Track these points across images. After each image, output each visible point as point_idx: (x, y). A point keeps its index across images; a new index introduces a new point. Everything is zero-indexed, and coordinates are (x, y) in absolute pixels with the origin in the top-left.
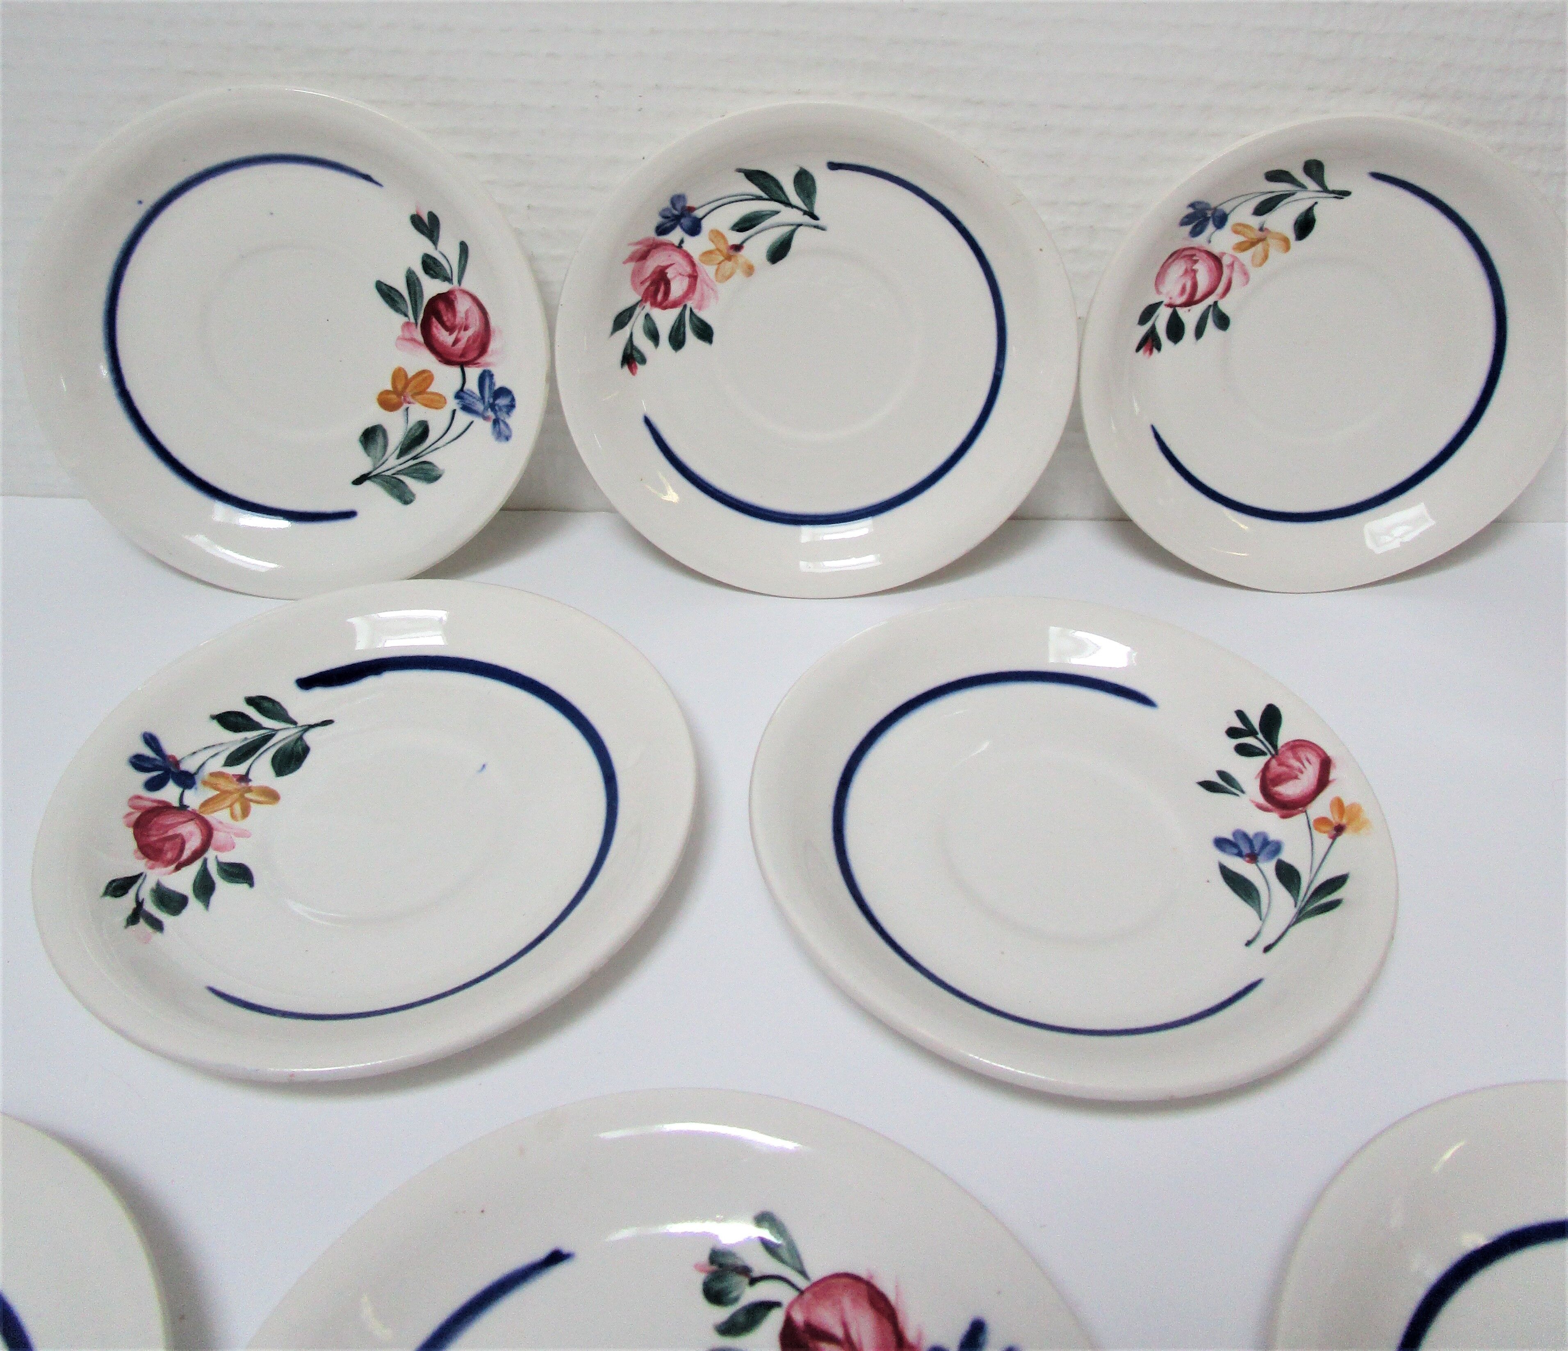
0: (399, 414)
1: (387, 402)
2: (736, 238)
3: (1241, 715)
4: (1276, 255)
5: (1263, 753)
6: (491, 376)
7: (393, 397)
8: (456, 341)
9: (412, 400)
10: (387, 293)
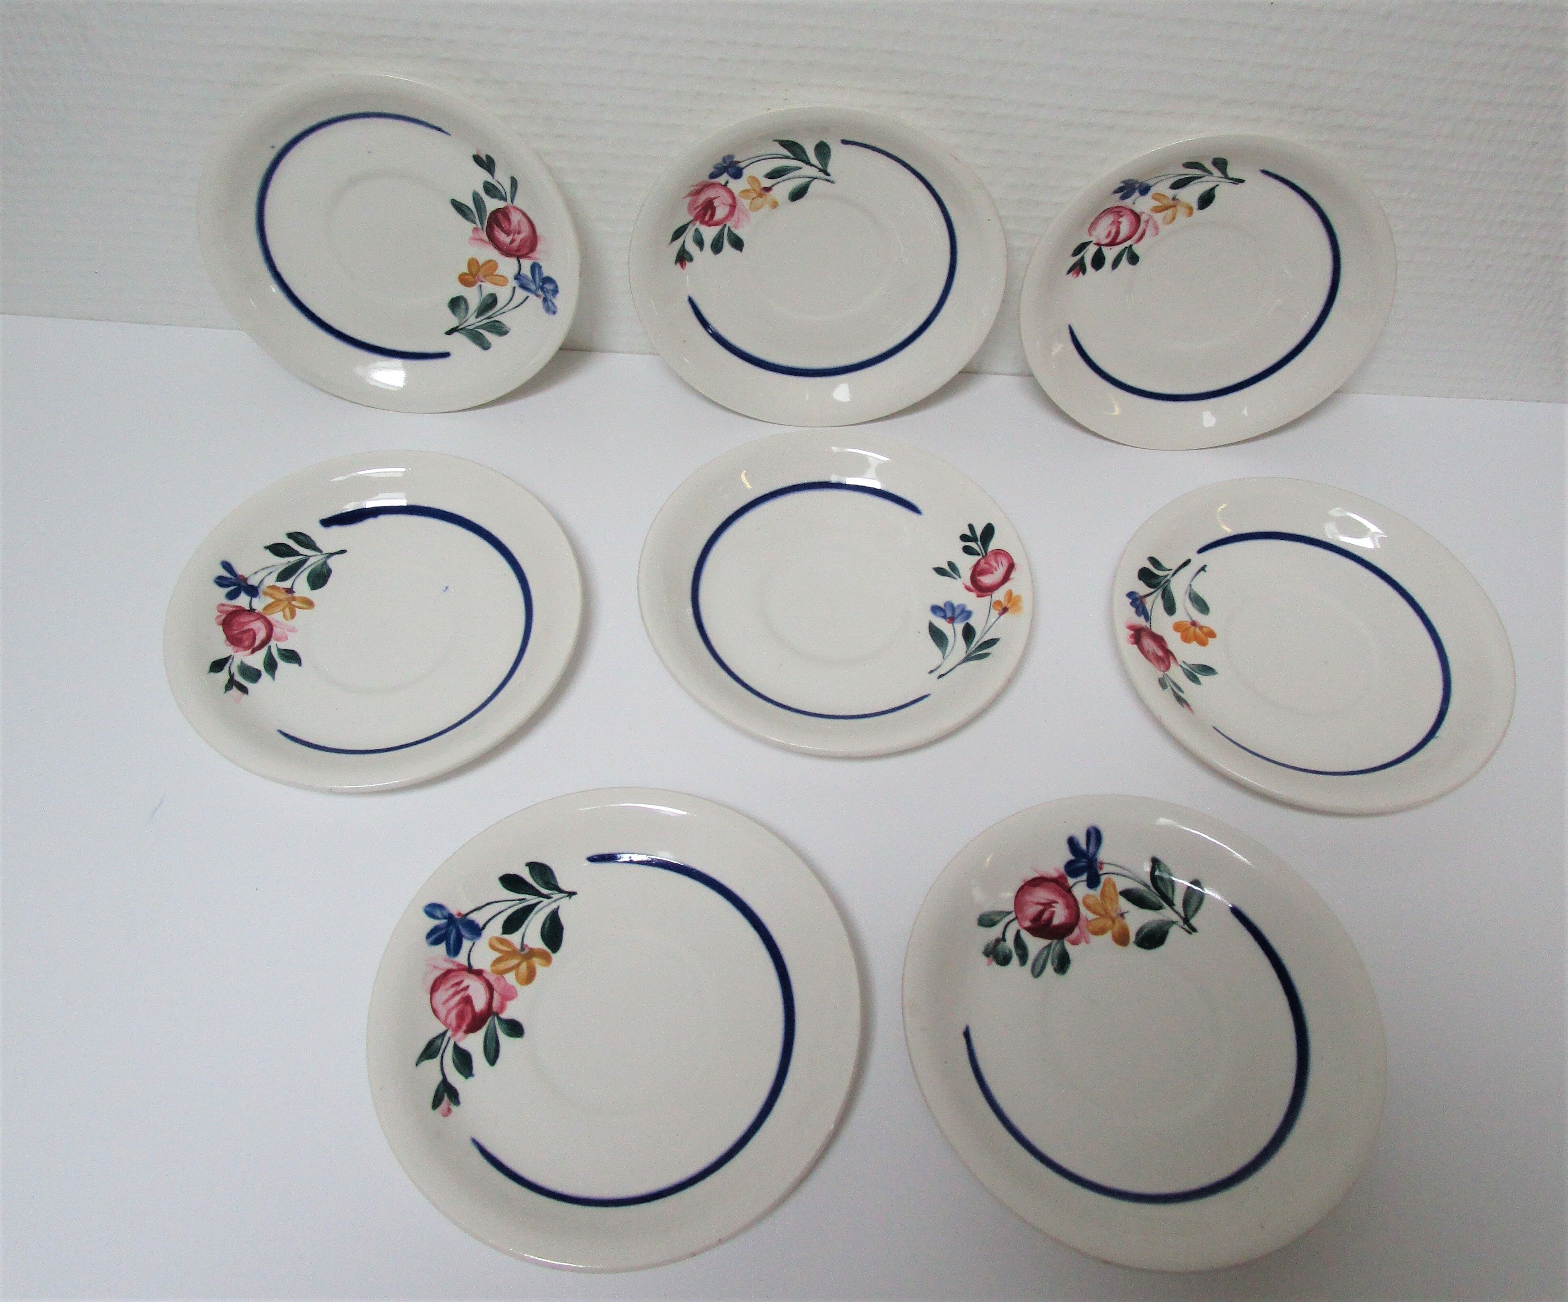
0: (475, 288)
1: (465, 280)
2: (768, 183)
3: (971, 527)
4: (1181, 217)
5: (979, 554)
6: (540, 267)
7: (470, 278)
8: (513, 241)
9: (483, 280)
10: (459, 207)
